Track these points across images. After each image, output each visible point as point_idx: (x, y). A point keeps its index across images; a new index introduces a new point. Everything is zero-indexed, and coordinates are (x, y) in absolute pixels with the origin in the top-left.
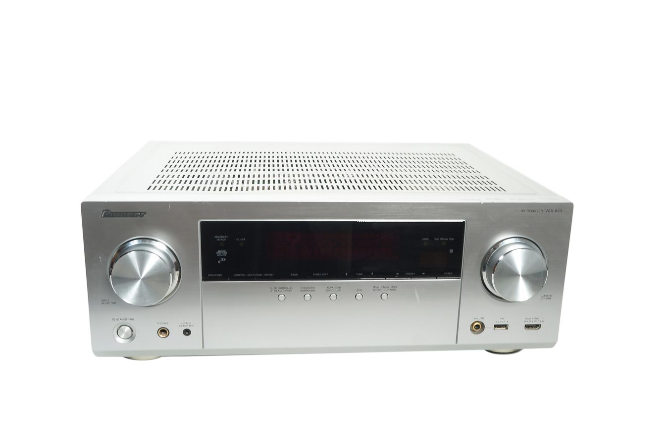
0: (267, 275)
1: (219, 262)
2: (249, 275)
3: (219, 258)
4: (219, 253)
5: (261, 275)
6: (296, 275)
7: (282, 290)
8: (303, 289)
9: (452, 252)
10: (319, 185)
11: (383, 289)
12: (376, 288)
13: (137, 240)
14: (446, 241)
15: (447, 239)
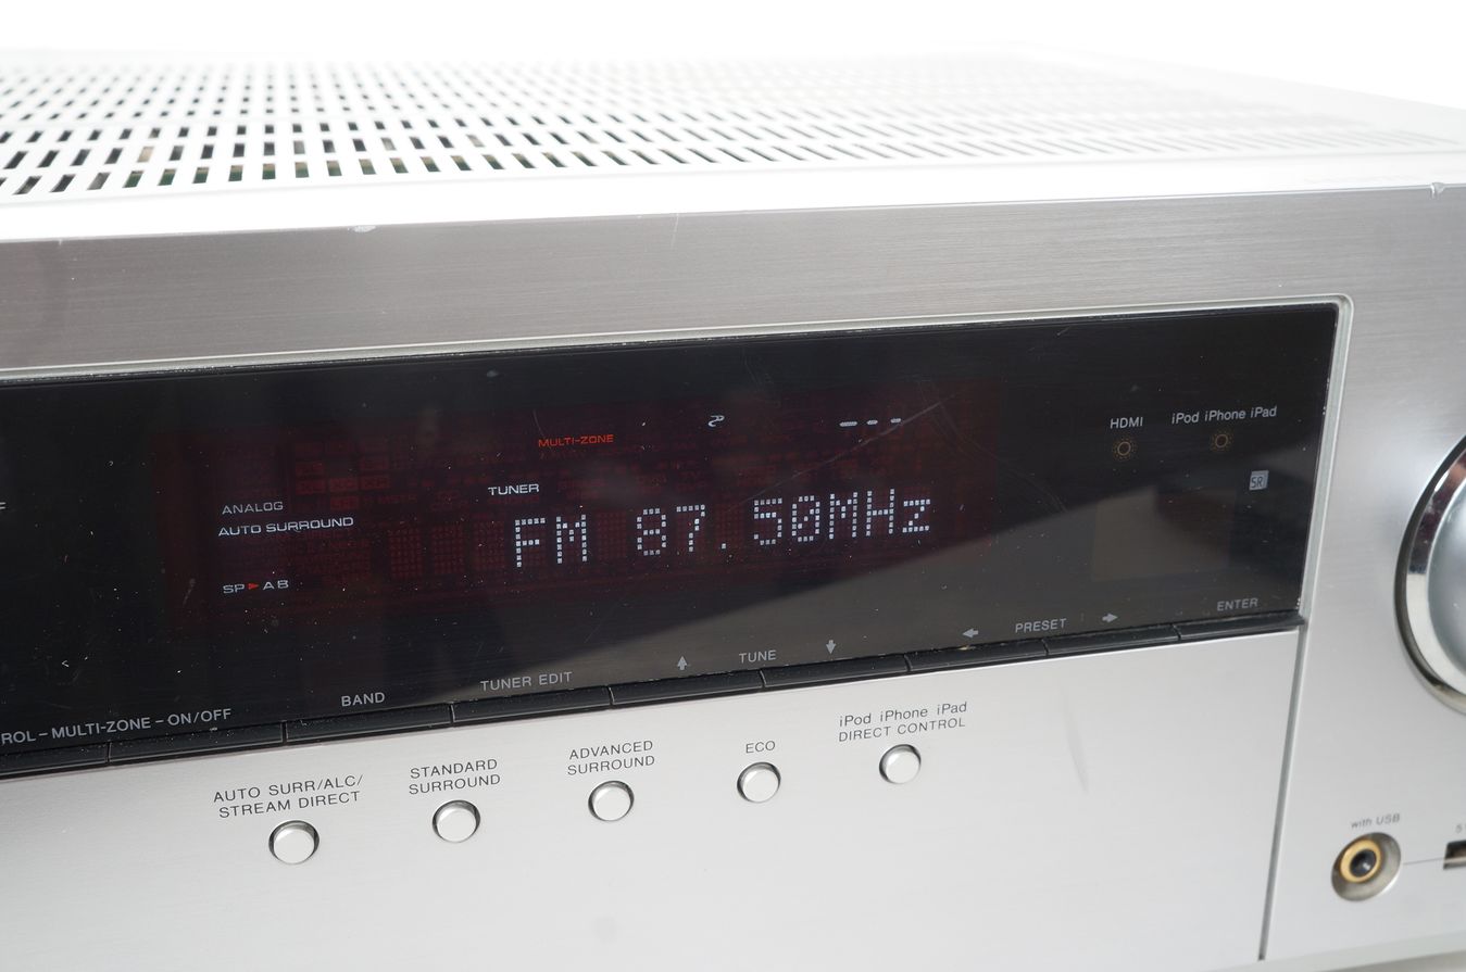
0: (185, 718)
2: (59, 733)
5: (143, 723)
6: (375, 698)
7: (294, 797)
8: (424, 780)
9: (1263, 485)
10: (412, 158)
11: (893, 722)
12: (852, 727)
14: (1235, 421)
15: (1241, 415)
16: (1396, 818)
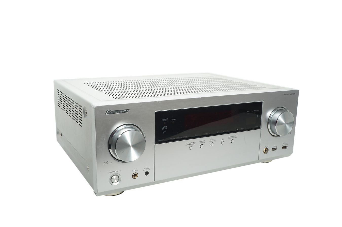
1: (163, 133)
2: (176, 138)
3: (163, 131)
4: (163, 128)
8: (200, 142)
9: (258, 117)
11: (232, 137)
12: (229, 138)
13: (124, 126)
15: (256, 111)
16: (268, 146)
